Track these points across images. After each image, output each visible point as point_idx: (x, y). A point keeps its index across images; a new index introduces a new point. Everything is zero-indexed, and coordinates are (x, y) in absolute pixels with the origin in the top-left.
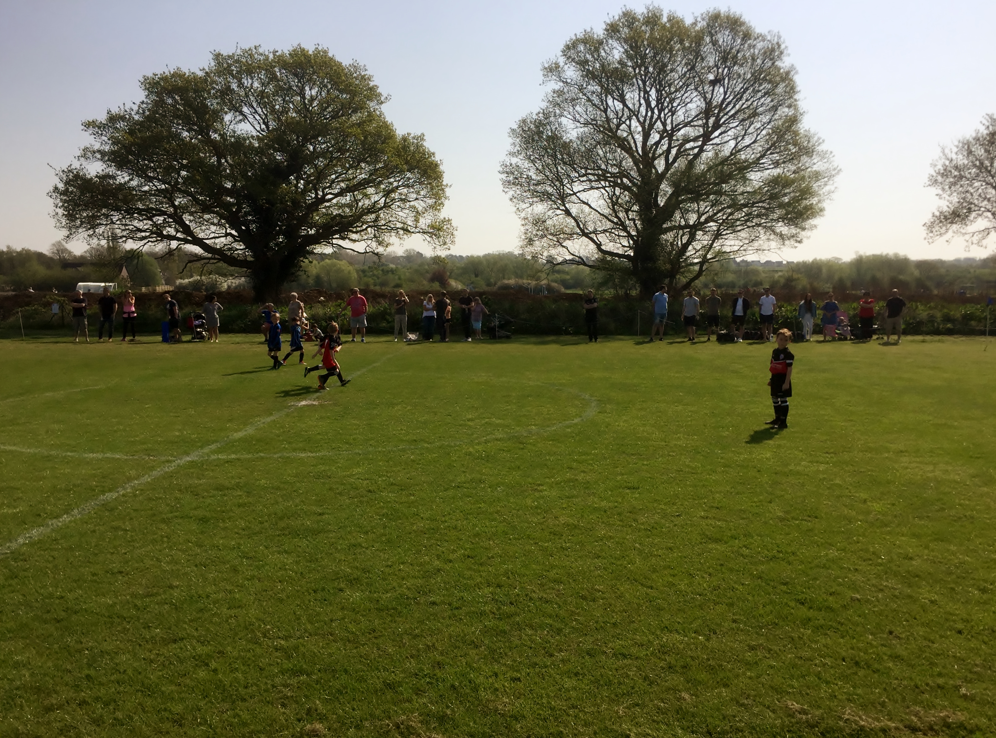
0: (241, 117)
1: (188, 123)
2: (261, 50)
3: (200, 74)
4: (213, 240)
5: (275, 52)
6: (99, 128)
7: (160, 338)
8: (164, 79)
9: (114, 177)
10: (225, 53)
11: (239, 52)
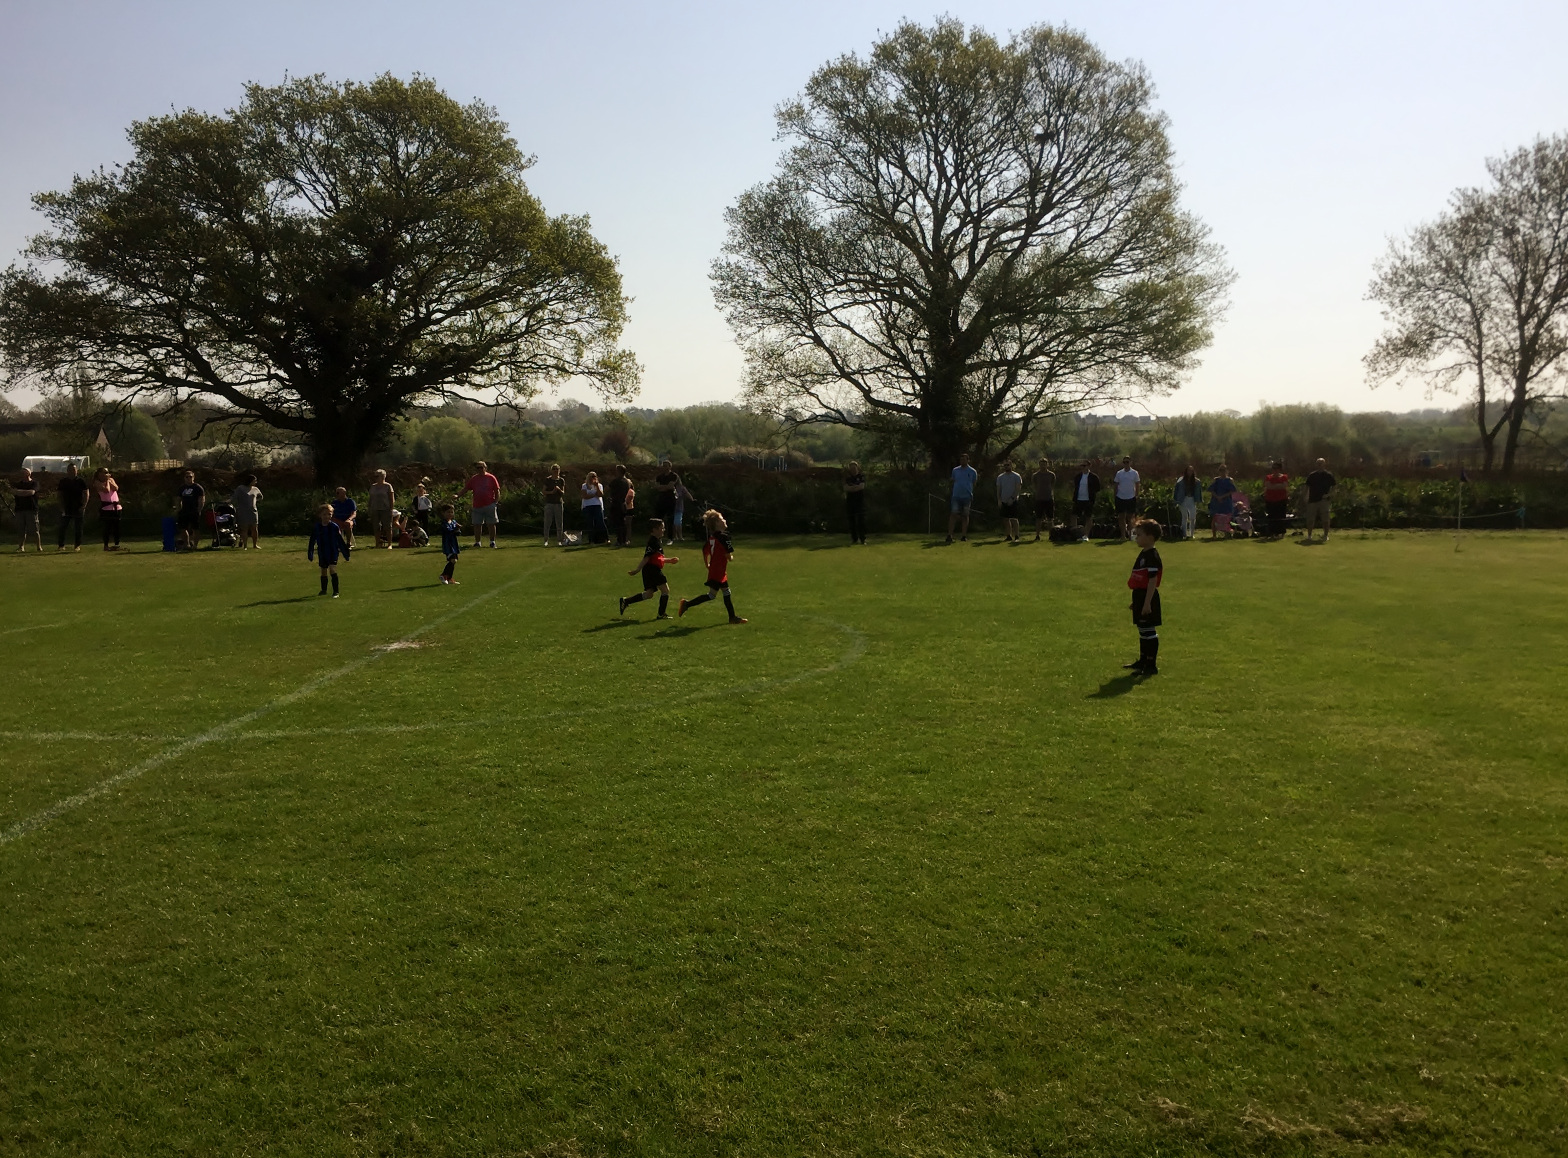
0: (292, 188)
1: (206, 198)
2: (325, 82)
3: (228, 119)
4: (247, 386)
5: (348, 85)
6: (60, 205)
7: (160, 545)
8: (167, 126)
9: (83, 285)
10: (266, 86)
11: (289, 84)
